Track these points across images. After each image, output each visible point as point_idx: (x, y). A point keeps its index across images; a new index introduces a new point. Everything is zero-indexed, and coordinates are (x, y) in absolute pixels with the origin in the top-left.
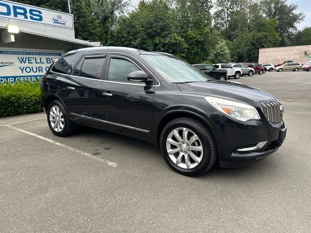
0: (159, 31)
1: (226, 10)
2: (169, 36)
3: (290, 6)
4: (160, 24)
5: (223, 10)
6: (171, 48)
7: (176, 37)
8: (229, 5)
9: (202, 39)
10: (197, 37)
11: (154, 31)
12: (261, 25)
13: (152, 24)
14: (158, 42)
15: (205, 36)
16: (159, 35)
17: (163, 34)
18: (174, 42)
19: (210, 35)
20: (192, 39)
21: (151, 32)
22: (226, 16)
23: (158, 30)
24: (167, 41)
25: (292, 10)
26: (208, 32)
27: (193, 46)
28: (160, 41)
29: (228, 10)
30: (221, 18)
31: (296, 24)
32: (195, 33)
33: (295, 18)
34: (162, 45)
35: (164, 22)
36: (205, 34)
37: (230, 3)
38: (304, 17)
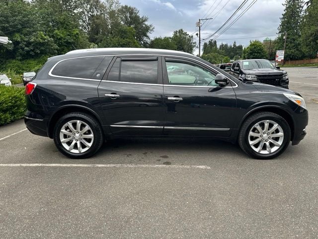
0: (19, 26)
1: (86, 13)
2: (34, 33)
3: (143, 18)
4: (19, 17)
5: (83, 12)
6: (37, 48)
7: (43, 35)
8: (88, 8)
9: (72, 40)
10: (66, 38)
11: (11, 26)
12: (122, 32)
13: (6, 17)
14: (19, 39)
15: (75, 38)
16: (19, 31)
17: (25, 31)
18: (41, 41)
19: (80, 37)
20: (60, 39)
21: (7, 27)
22: (87, 19)
23: (17, 25)
24: (32, 40)
25: (144, 21)
26: (77, 34)
27: (63, 47)
28: (22, 39)
29: (88, 12)
30: (83, 20)
31: (148, 34)
32: (63, 33)
33: (147, 29)
34: (25, 43)
35: (24, 17)
36: (75, 36)
37: (89, 6)
38: (154, 28)
